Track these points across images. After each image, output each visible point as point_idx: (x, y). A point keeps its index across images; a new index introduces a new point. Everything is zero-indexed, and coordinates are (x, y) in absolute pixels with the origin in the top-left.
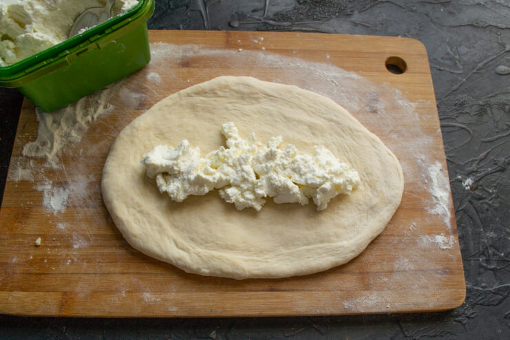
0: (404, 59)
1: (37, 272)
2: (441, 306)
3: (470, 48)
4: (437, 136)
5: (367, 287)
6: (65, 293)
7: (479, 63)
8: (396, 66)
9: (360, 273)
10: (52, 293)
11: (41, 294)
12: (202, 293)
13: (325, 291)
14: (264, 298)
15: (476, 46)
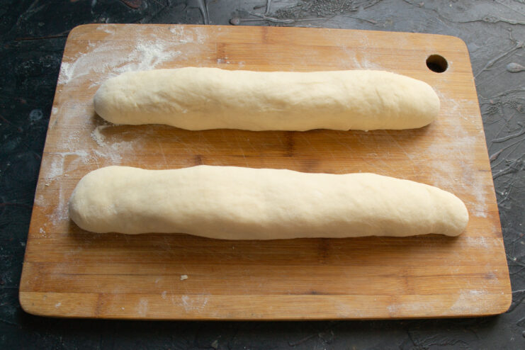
0: (445, 58)
1: (72, 272)
2: (487, 311)
3: (480, 45)
4: (479, 137)
5: (411, 292)
6: (101, 295)
7: (490, 60)
8: (437, 64)
9: (404, 276)
10: (88, 294)
11: (77, 295)
12: (242, 296)
13: (368, 294)
14: (306, 302)
15: (486, 42)
